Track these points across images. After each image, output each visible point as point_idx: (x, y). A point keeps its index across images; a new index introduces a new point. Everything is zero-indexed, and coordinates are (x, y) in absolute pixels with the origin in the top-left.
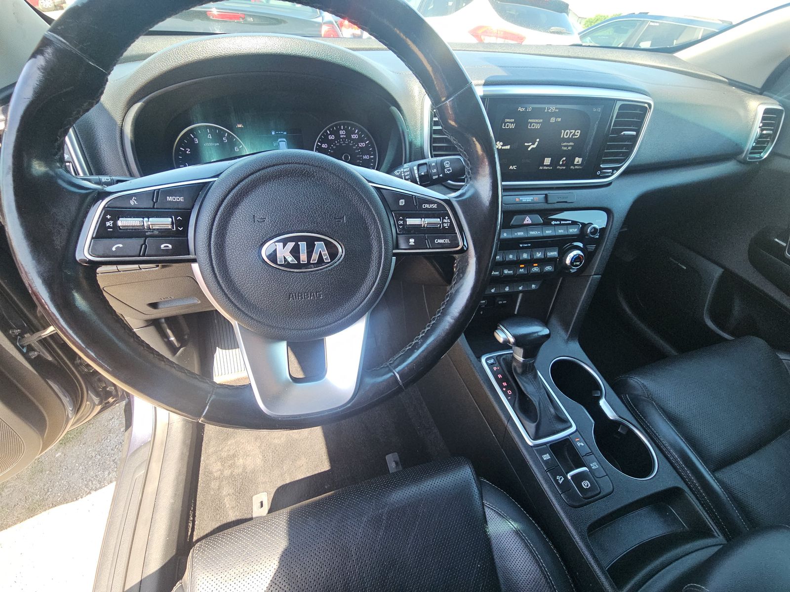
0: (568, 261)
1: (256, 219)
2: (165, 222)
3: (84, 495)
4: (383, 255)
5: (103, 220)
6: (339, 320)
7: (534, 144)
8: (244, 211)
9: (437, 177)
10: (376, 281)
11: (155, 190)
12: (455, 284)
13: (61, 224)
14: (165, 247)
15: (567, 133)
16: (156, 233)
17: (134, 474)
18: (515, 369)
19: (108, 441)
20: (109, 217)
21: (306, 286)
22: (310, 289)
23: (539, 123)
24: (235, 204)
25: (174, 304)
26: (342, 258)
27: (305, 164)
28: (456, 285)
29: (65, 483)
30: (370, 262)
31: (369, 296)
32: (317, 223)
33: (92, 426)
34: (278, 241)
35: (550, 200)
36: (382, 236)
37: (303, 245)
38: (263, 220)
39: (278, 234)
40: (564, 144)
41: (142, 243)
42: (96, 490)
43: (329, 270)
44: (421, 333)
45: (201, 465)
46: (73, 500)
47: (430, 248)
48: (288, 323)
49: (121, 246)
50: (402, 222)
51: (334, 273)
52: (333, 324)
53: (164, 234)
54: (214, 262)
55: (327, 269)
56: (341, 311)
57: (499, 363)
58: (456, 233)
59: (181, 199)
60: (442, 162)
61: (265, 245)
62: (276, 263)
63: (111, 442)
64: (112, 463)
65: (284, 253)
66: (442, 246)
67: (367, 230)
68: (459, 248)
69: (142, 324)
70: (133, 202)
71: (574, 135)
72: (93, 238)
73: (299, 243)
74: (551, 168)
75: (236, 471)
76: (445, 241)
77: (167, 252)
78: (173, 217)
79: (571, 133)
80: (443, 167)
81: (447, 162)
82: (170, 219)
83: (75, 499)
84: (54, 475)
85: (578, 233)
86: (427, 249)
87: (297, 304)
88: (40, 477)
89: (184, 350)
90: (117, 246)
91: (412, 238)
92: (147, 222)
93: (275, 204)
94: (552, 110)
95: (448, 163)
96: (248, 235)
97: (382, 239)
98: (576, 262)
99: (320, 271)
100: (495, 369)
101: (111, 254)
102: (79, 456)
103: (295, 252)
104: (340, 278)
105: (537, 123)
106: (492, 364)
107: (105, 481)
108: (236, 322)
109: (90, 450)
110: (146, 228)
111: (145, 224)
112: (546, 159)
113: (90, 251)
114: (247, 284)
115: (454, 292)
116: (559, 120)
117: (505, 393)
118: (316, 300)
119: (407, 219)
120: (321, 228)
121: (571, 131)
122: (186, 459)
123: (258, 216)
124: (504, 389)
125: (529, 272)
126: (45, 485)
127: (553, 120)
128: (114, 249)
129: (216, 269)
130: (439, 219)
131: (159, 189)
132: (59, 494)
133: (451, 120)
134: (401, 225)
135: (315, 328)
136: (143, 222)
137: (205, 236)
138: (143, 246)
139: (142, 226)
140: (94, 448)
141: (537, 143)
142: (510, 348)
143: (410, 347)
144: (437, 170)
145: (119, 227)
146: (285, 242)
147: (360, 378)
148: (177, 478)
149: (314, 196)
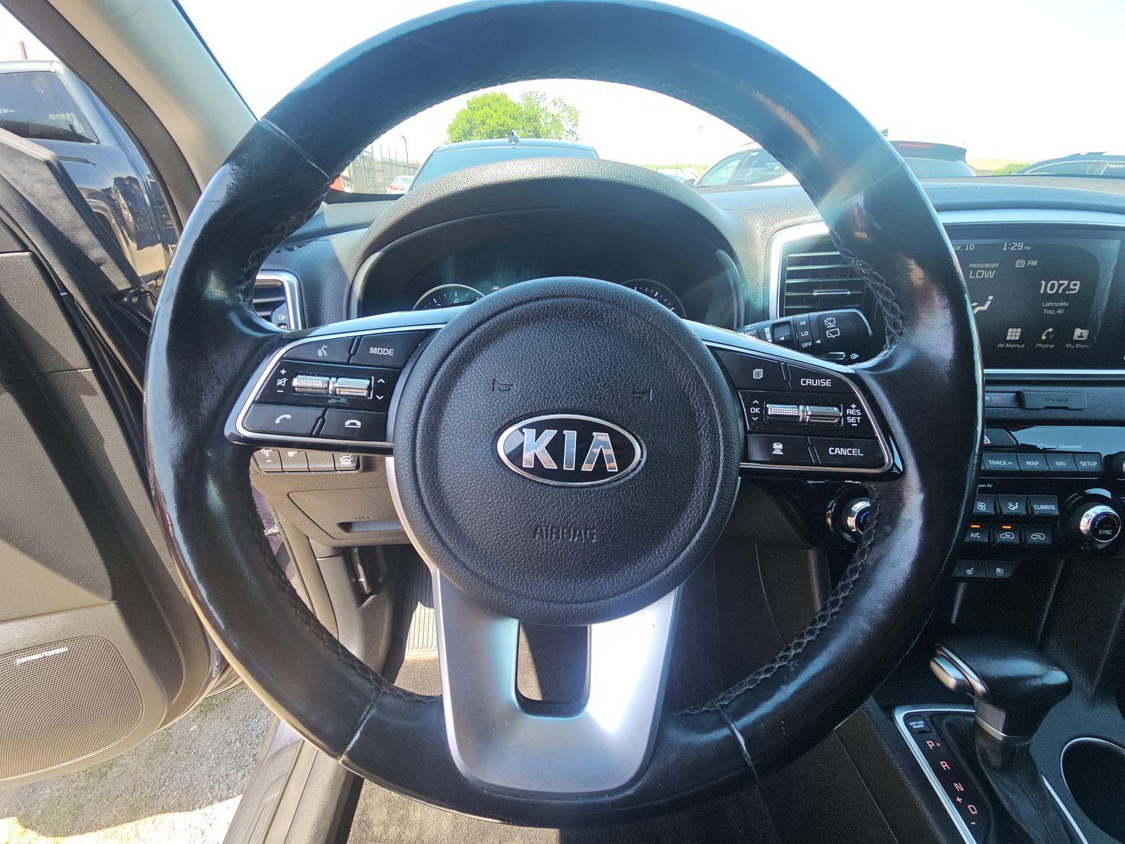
0: (1085, 525)
1: (497, 386)
2: (358, 387)
3: (205, 804)
4: (721, 468)
5: (276, 375)
6: (624, 592)
7: (983, 306)
8: (479, 370)
9: (810, 344)
10: (703, 520)
11: (355, 337)
12: (870, 546)
13: (218, 378)
14: (351, 424)
15: (1053, 285)
16: (343, 400)
17: (265, 793)
18: (984, 754)
19: (257, 720)
20: (283, 372)
21: (568, 515)
22: (575, 522)
23: (992, 269)
24: (467, 359)
25: (371, 528)
26: (640, 468)
27: (590, 298)
28: (875, 549)
29: (188, 776)
30: (693, 481)
31: (688, 549)
32: (601, 398)
33: (244, 692)
34: (529, 426)
35: (1029, 404)
36: (720, 432)
37: (571, 436)
38: (508, 388)
39: (531, 413)
40: (1048, 304)
41: (320, 415)
42: (220, 801)
43: (614, 488)
44: (792, 645)
45: (359, 804)
46: (188, 810)
47: (817, 464)
48: (527, 584)
49: (289, 417)
50: (757, 410)
51: (623, 494)
52: (612, 599)
53: (355, 404)
54: (418, 455)
55: (611, 485)
56: (629, 573)
57: (940, 733)
58: (877, 438)
59: (390, 352)
60: (820, 319)
61: (504, 434)
62: (521, 467)
63: (260, 723)
64: (251, 759)
65: (535, 447)
66: (845, 461)
67: (691, 418)
68: (885, 468)
69: (328, 552)
70: (321, 353)
71: (1068, 288)
72: (254, 402)
73: (565, 432)
74: (1023, 346)
75: (407, 832)
76: (850, 452)
77: (351, 434)
78: (373, 378)
79: (1060, 285)
80: (822, 328)
81: (830, 319)
82: (368, 382)
83: (191, 808)
84: (178, 759)
85: (1100, 469)
86: (811, 465)
87: (547, 548)
88: (161, 759)
89: (374, 599)
90: (284, 416)
91: (778, 441)
92: (334, 383)
93: (530, 362)
94: (1017, 247)
95: (832, 321)
96: (480, 411)
97: (721, 437)
98: (1105, 529)
99: (597, 488)
100: (931, 744)
101: (272, 429)
102: (217, 737)
103: (556, 448)
104: (633, 506)
105: (988, 269)
106: (921, 732)
107: (235, 788)
108: (438, 570)
109: (232, 729)
110: (330, 392)
111: (331, 387)
112: (1010, 330)
113: (245, 421)
114: (466, 499)
115: (870, 563)
116: (1034, 263)
117: (961, 809)
118: (584, 545)
119: (768, 406)
120: (607, 408)
121: (1060, 282)
122: (339, 787)
123: (503, 380)
124: (959, 800)
125: (992, 540)
126: (162, 774)
127: (1020, 264)
128: (278, 421)
129: (419, 468)
130: (836, 409)
131: (362, 336)
132: (175, 794)
133: (858, 231)
134: (755, 415)
135: (576, 602)
136: (329, 384)
137: (413, 408)
138: (320, 420)
139: (325, 389)
140: (237, 729)
141: (988, 303)
142: (969, 702)
143: (768, 676)
144: (811, 332)
145: (294, 387)
146: (540, 428)
147: (657, 729)
148: (319, 822)
149: (600, 351)
